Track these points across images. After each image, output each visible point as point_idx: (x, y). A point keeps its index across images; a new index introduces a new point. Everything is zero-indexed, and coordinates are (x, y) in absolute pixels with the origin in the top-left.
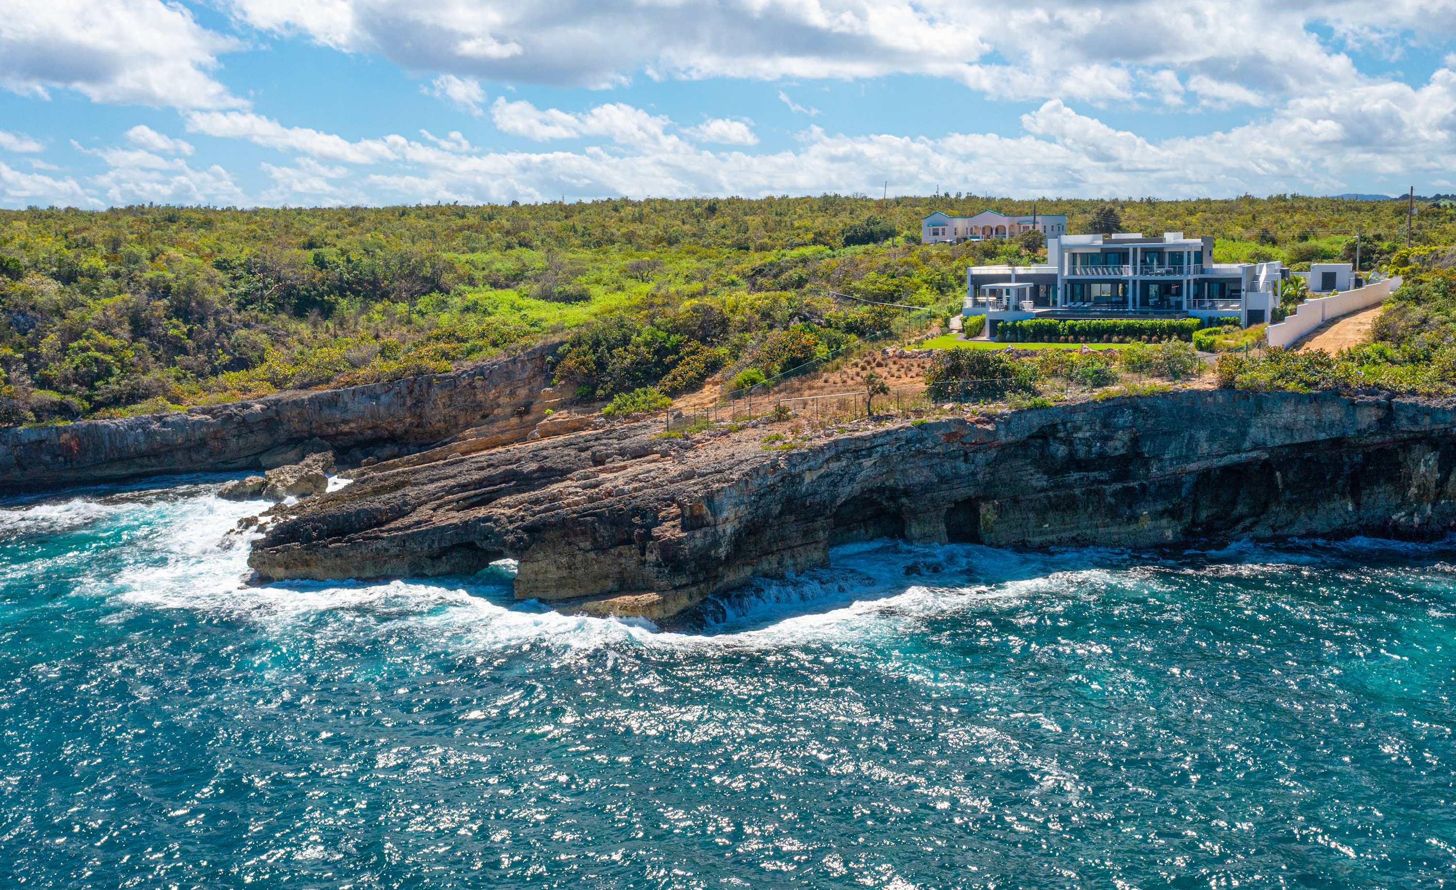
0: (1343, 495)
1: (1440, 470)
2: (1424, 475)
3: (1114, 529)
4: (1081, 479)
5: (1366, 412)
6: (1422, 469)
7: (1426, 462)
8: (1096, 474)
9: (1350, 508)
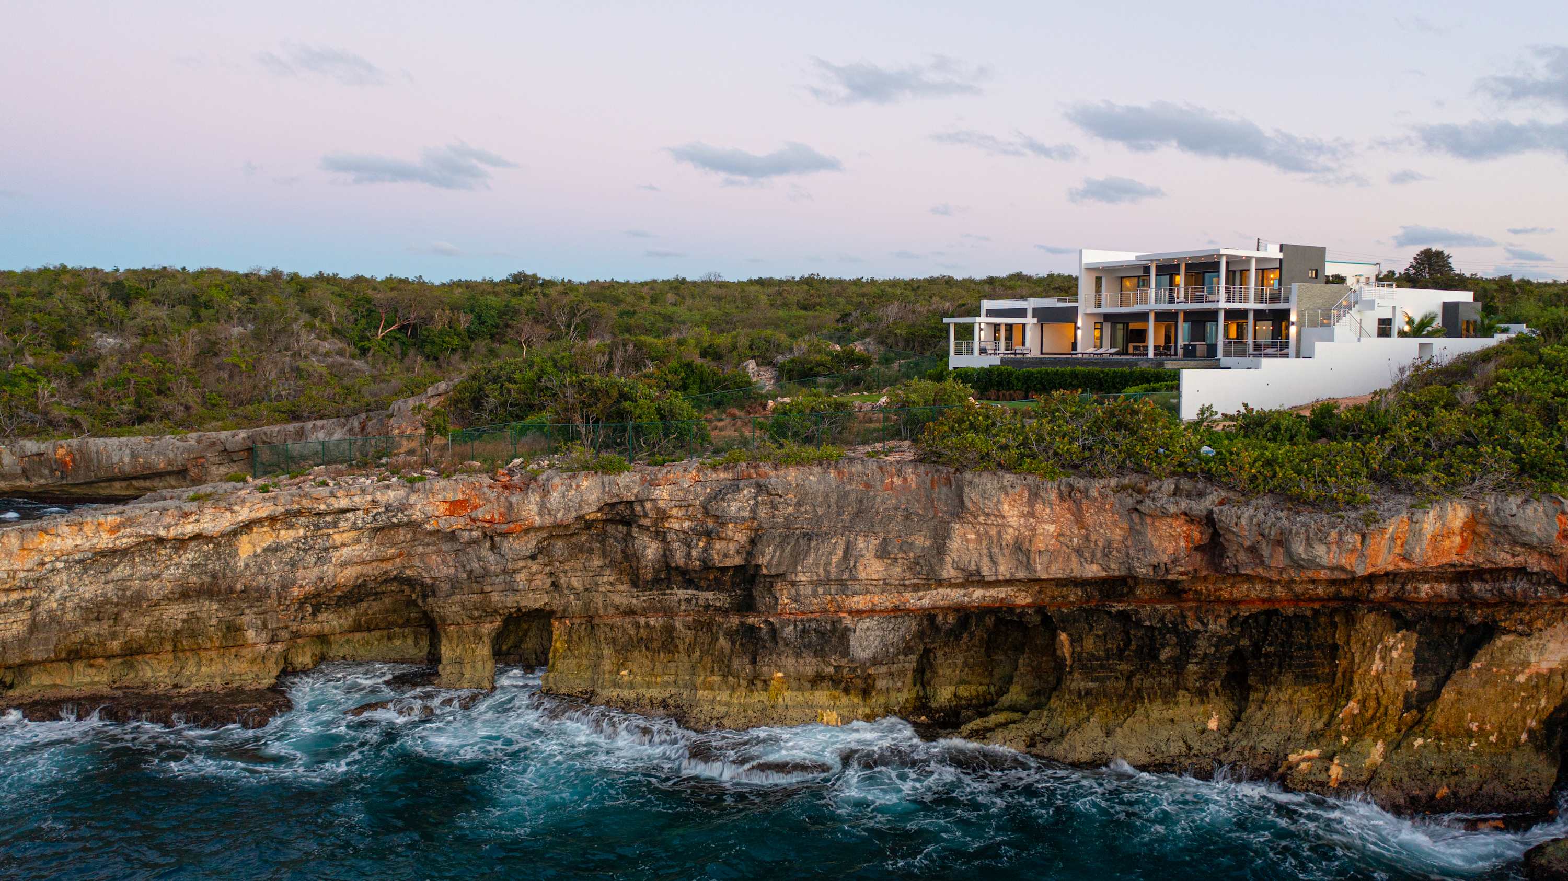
0: (1202, 694)
1: (1417, 671)
2: (1378, 678)
3: (724, 696)
4: (688, 601)
5: (1163, 527)
6: (1377, 665)
7: (1387, 650)
8: (710, 595)
9: (1213, 725)
